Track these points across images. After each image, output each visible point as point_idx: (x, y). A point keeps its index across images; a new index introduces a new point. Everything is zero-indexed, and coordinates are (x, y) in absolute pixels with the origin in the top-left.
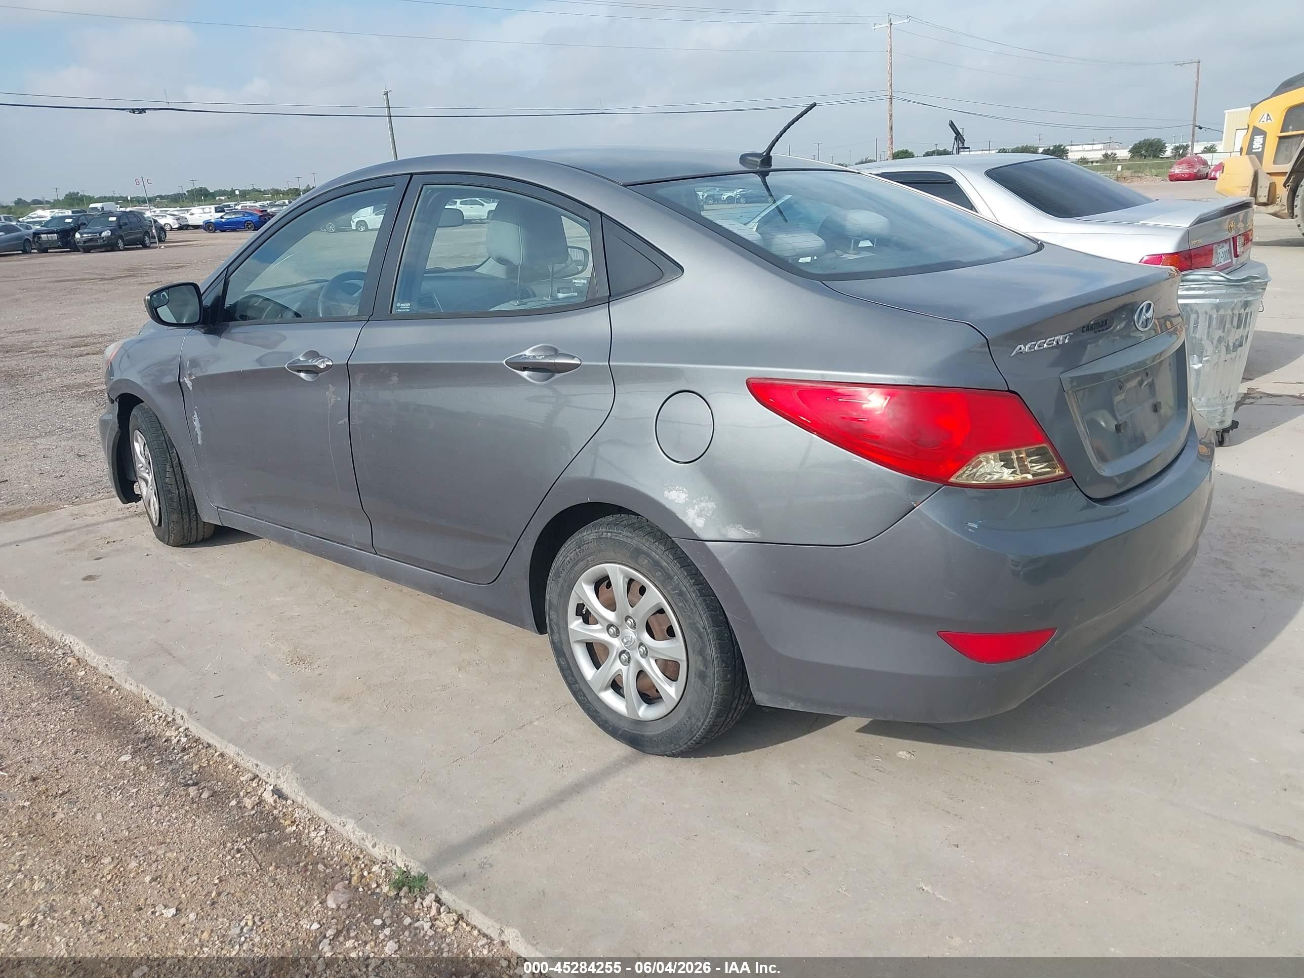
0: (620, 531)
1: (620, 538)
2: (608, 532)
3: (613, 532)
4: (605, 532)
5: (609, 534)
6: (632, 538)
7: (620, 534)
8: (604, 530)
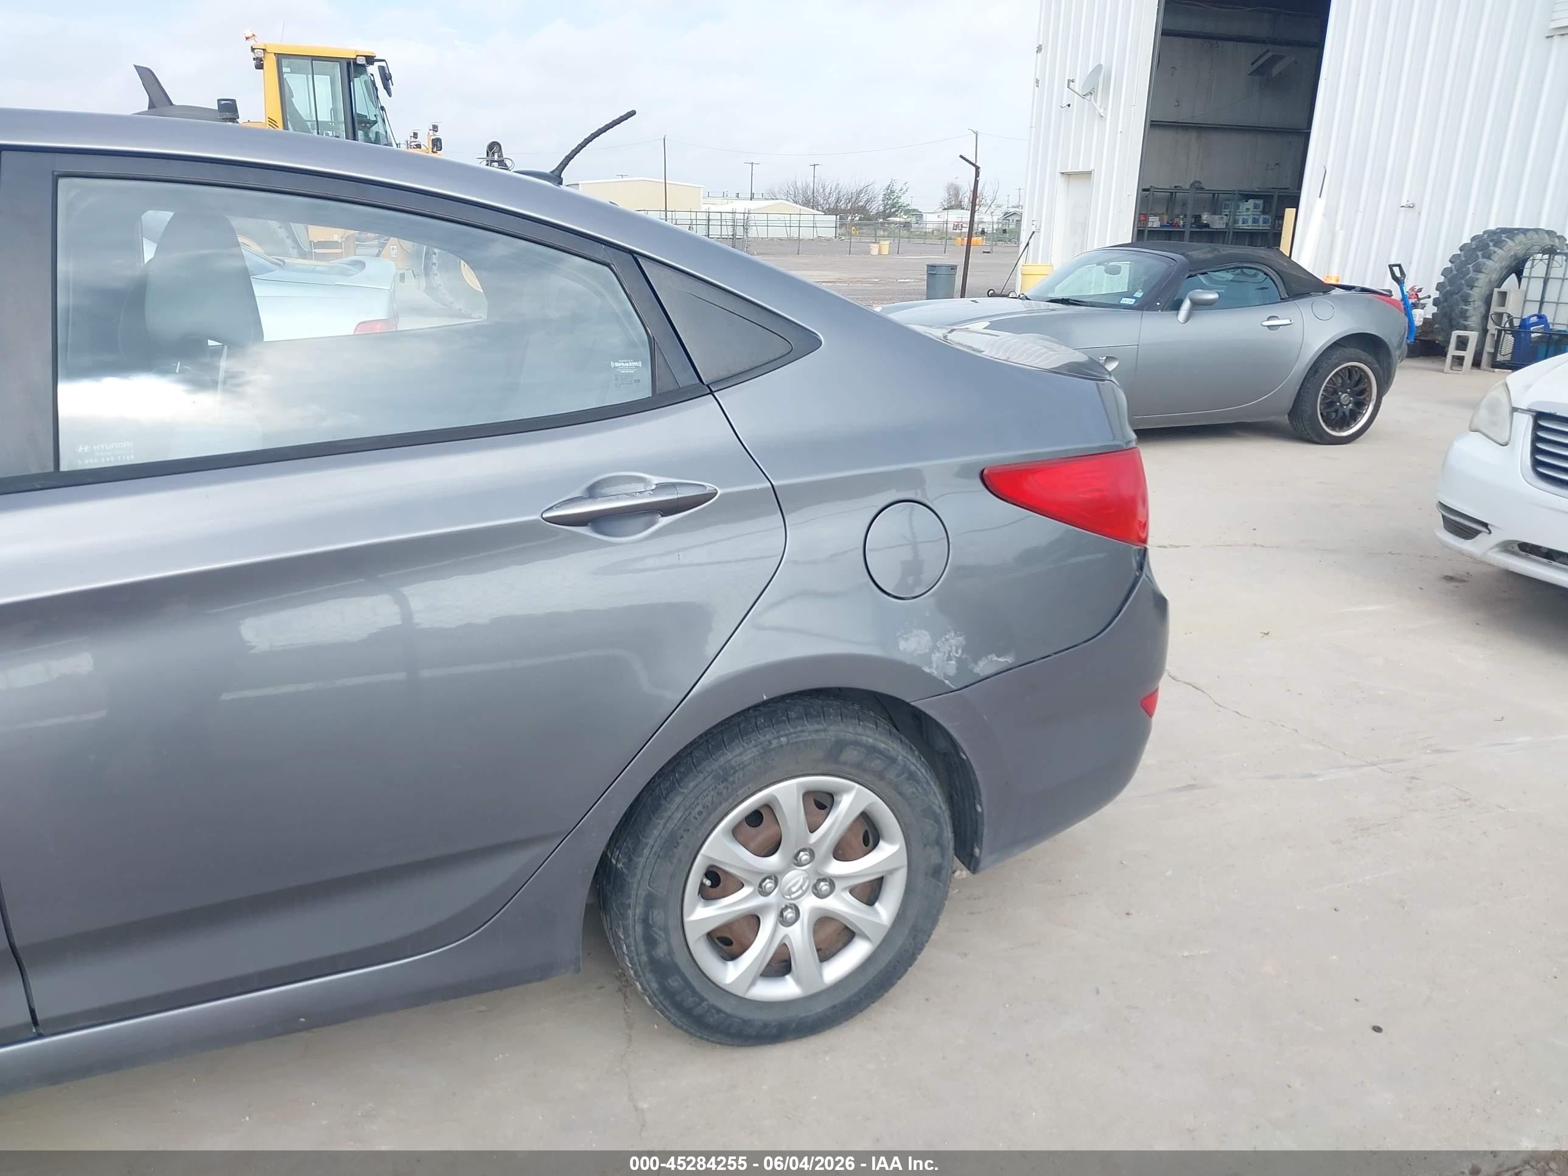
0: (799, 728)
1: (806, 737)
2: (778, 738)
3: (790, 734)
4: (775, 738)
5: (782, 739)
6: (825, 730)
7: (803, 731)
8: (768, 737)
